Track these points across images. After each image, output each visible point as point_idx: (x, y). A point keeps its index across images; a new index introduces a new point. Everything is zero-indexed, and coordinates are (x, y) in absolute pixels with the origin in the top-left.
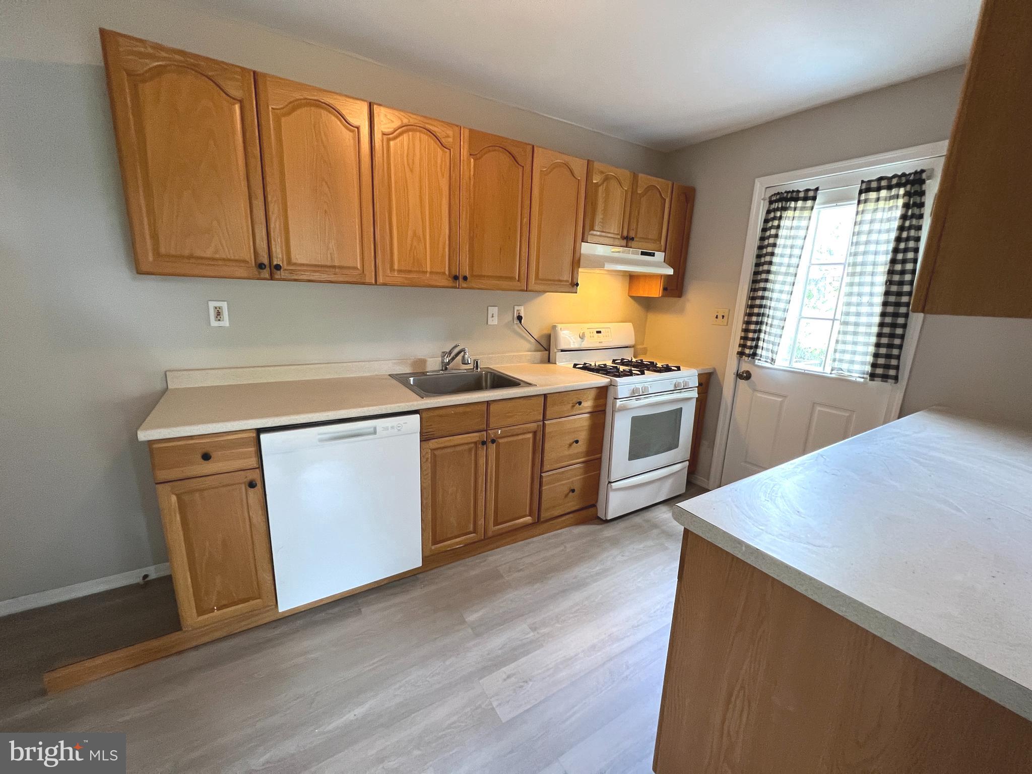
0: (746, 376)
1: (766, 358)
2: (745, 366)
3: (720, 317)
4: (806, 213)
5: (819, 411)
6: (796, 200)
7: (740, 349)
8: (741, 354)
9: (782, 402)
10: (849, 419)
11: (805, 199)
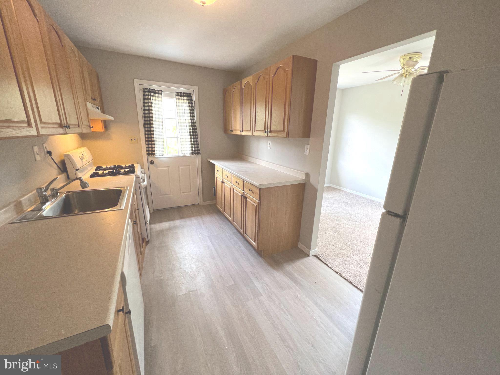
0: (152, 163)
1: (159, 154)
2: (151, 159)
3: (133, 139)
4: (160, 99)
5: (181, 168)
6: (155, 93)
7: (147, 152)
8: (148, 154)
9: (168, 169)
10: (189, 168)
11: (158, 94)
